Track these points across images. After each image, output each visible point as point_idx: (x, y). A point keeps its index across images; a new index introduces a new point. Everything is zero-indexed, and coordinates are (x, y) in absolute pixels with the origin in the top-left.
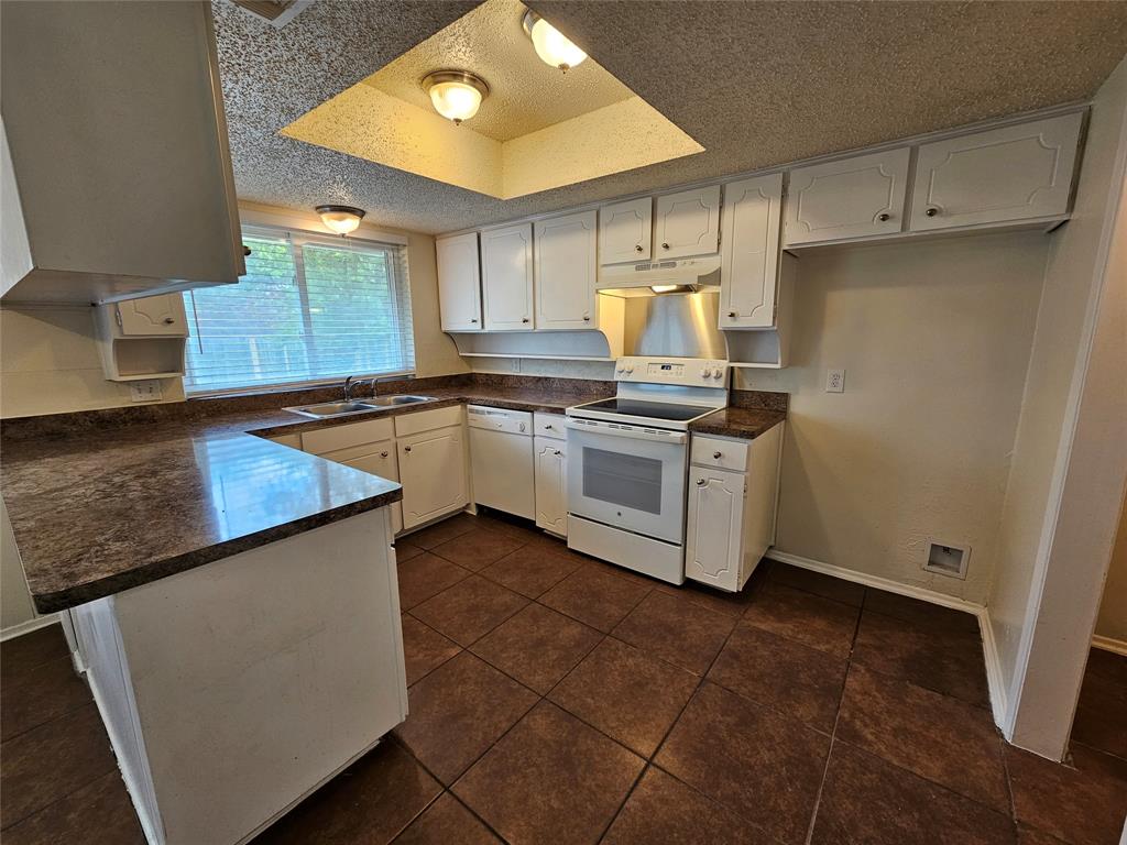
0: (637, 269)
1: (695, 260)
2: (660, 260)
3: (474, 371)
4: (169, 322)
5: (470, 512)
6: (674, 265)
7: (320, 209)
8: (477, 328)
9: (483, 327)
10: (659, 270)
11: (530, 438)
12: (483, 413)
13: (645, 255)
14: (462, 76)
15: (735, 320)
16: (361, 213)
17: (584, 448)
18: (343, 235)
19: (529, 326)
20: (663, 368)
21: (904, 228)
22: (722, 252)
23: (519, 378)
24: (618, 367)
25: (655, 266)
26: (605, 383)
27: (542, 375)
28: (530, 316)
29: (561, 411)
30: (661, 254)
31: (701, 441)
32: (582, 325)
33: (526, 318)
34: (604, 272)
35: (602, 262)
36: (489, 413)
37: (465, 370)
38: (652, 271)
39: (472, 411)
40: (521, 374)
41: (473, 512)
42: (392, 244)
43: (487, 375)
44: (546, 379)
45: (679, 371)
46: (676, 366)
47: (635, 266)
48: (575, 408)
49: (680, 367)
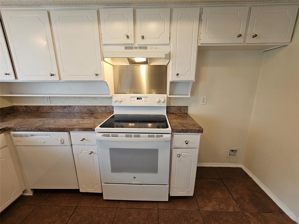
0: (126, 48)
1: (158, 47)
2: (139, 45)
3: (15, 104)
5: (27, 194)
6: (146, 48)
8: (11, 78)
9: (16, 78)
10: (138, 50)
11: (70, 147)
12: (26, 136)
13: (131, 41)
15: (178, 77)
17: (110, 149)
19: (56, 78)
20: (138, 99)
21: (244, 42)
22: (171, 45)
23: (51, 107)
24: (114, 99)
25: (136, 48)
26: (106, 107)
27: (67, 105)
28: (55, 72)
29: (92, 129)
30: (140, 42)
31: (177, 136)
32: (94, 78)
33: (53, 73)
34: (105, 49)
35: (104, 42)
36: (32, 135)
37: (7, 104)
38: (134, 50)
39: (15, 136)
40: (52, 105)
41: (30, 194)
44: (70, 106)
45: (146, 100)
46: (144, 98)
47: (124, 47)
48: (100, 127)
49: (146, 98)
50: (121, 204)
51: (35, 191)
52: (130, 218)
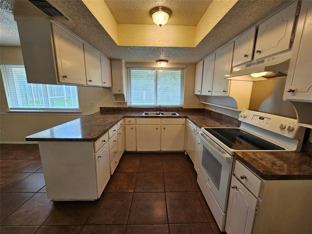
0: (247, 66)
1: (275, 57)
2: (257, 60)
3: (206, 108)
4: (120, 91)
5: (185, 153)
6: (263, 62)
7: (157, 61)
9: (201, 93)
11: (196, 136)
13: (249, 59)
14: (159, 9)
15: (294, 95)
16: (167, 61)
17: (203, 146)
18: (162, 68)
19: (210, 94)
20: (260, 118)
25: (254, 64)
28: (211, 90)
32: (223, 94)
36: (190, 123)
38: (253, 66)
39: (187, 121)
40: (216, 111)
42: (181, 68)
43: (207, 110)
45: (267, 122)
46: (267, 119)
47: (246, 65)
48: (204, 129)
49: (269, 120)
50: (200, 193)
51: (187, 155)
52: (193, 201)
